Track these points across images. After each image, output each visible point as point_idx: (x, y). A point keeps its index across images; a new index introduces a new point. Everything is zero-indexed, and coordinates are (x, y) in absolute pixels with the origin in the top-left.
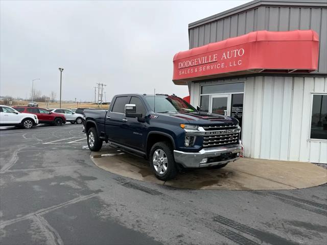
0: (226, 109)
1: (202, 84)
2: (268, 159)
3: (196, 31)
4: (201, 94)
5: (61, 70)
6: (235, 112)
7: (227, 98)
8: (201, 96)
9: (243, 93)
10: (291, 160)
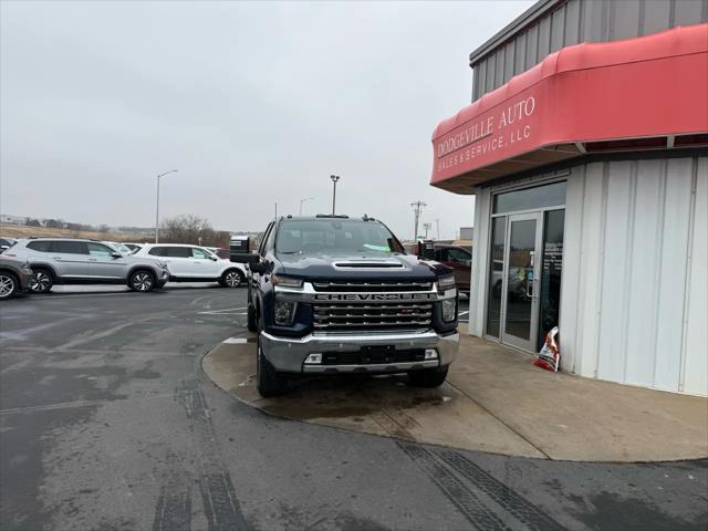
0: (533, 250)
1: (495, 190)
2: (621, 382)
3: (483, 66)
4: (494, 213)
5: (335, 179)
6: (550, 257)
7: (535, 220)
8: (494, 219)
9: (563, 207)
10: (687, 391)
